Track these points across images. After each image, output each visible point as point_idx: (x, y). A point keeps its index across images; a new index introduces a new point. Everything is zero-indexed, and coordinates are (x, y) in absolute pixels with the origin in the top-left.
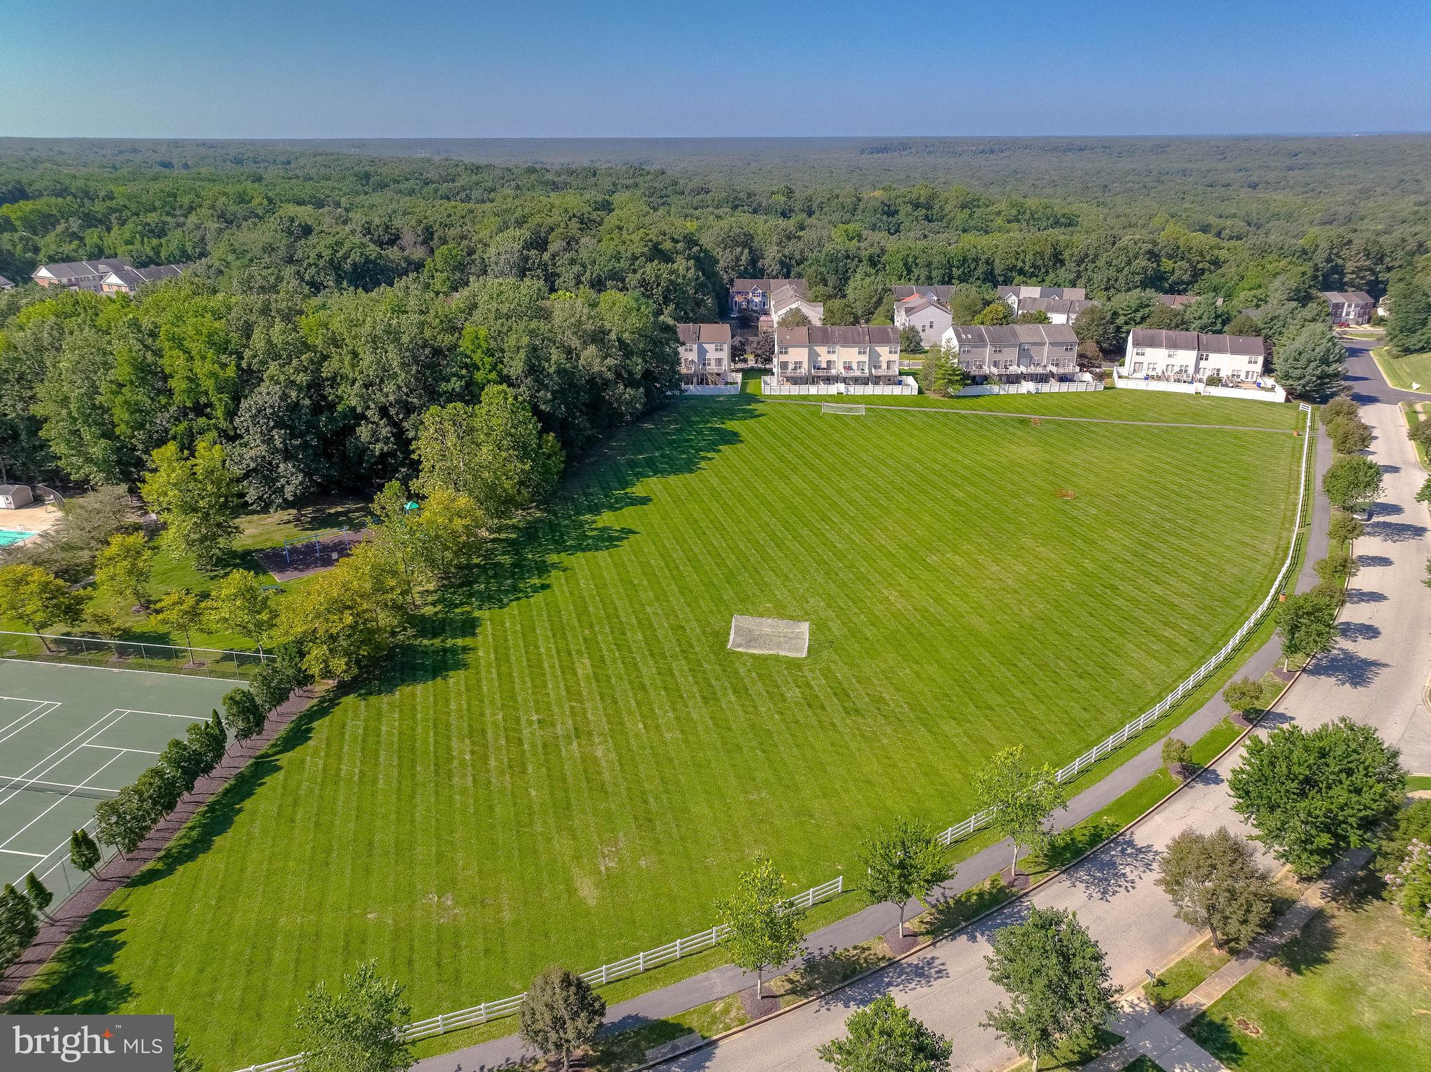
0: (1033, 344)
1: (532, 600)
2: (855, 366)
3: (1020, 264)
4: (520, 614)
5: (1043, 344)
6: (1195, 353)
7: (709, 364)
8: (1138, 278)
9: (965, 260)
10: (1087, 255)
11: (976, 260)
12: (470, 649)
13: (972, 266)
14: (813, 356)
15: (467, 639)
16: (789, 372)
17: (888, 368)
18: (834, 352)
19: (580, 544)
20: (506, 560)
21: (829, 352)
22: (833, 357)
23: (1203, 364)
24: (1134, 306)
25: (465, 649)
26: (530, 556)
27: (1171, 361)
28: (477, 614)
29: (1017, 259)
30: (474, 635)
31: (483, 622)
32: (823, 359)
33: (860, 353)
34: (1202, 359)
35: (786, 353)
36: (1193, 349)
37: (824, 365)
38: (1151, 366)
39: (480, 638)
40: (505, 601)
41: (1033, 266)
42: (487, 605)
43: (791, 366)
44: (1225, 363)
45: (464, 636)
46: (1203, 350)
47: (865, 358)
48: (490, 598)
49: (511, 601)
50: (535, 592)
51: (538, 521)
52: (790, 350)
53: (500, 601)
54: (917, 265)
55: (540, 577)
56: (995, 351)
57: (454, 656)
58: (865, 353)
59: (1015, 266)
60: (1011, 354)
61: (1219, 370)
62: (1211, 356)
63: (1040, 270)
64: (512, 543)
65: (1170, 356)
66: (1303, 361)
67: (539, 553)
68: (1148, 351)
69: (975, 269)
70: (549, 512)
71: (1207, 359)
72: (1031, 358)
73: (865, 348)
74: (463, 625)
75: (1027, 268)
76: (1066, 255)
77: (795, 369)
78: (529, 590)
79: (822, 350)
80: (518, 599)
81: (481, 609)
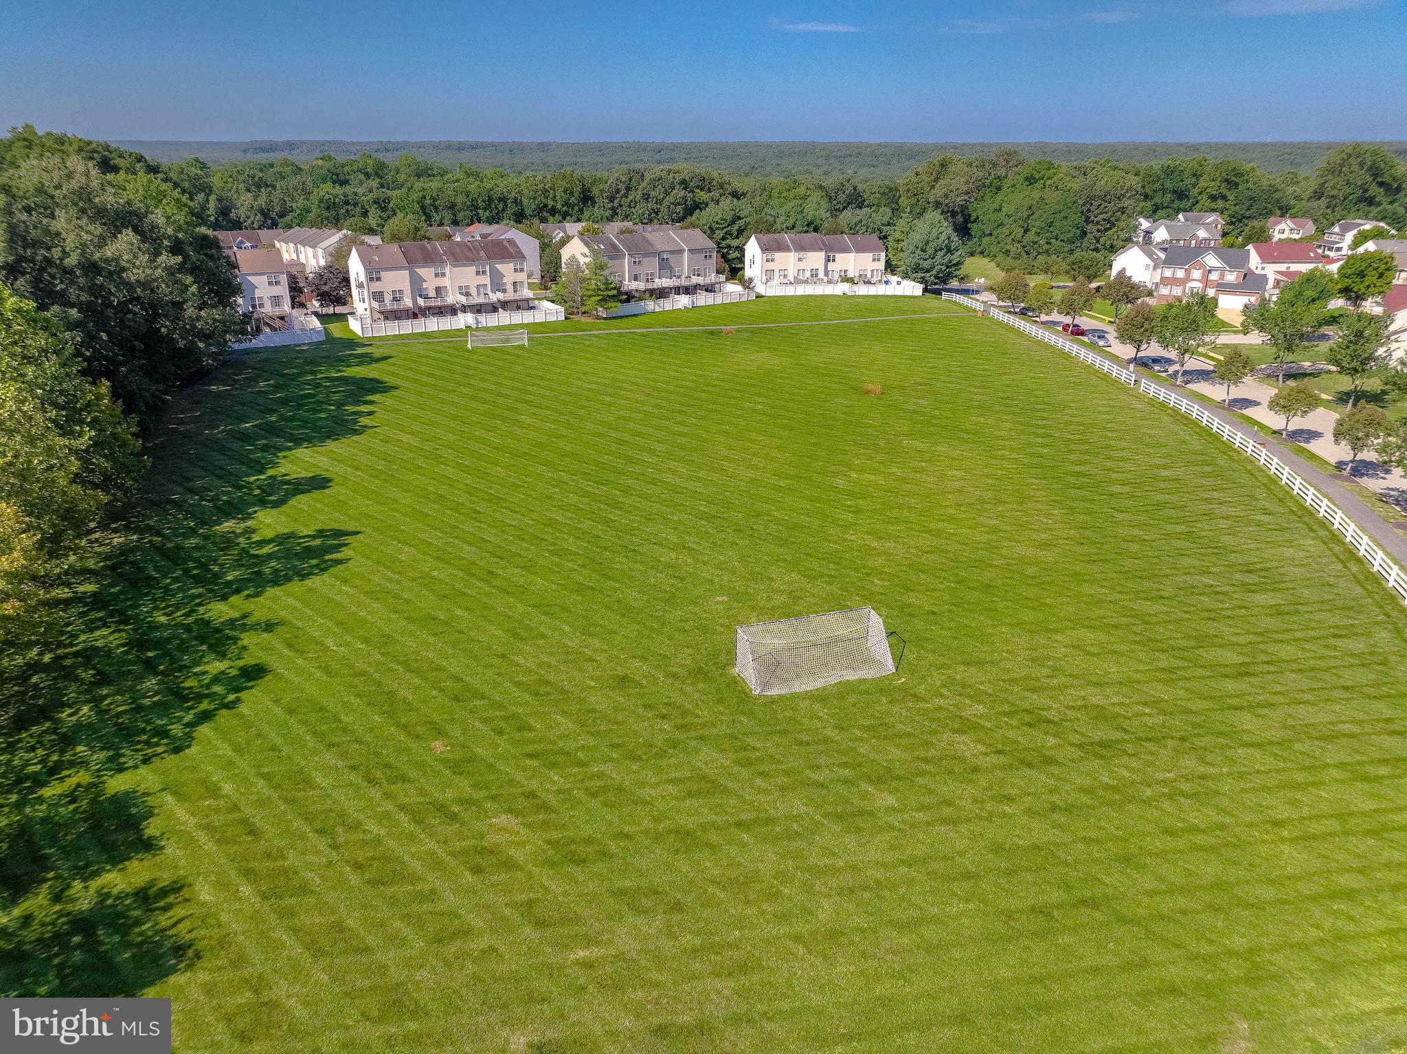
0: (672, 252)
1: (243, 709)
2: (473, 291)
3: (551, 203)
4: (238, 750)
5: (681, 251)
6: (822, 255)
7: (261, 306)
8: (679, 209)
9: (490, 199)
10: (618, 191)
11: (503, 199)
12: (164, 893)
13: (501, 206)
14: (416, 283)
15: (133, 865)
16: (388, 304)
17: (515, 291)
18: (443, 275)
19: (259, 573)
20: (108, 638)
21: (437, 275)
22: (440, 282)
23: (831, 266)
24: (729, 218)
25: (147, 897)
26: (163, 619)
27: (802, 265)
28: (116, 784)
29: (547, 198)
30: (148, 846)
31: (151, 801)
32: (430, 286)
33: (478, 273)
34: (829, 260)
35: (379, 279)
36: (821, 250)
37: (432, 293)
38: (782, 273)
39: (172, 850)
40: (176, 730)
41: (566, 204)
42: (129, 756)
43: (388, 298)
44: (852, 262)
45: (116, 858)
46: (831, 251)
47: (486, 280)
48: (128, 734)
49: (192, 725)
50: (237, 690)
51: (125, 550)
52: (383, 274)
53: (162, 733)
54: (436, 208)
55: (223, 655)
56: (635, 262)
57: (124, 930)
58: (484, 273)
59: (545, 206)
60: (651, 265)
61: (846, 271)
62: (838, 256)
63: (573, 209)
64: (97, 601)
65: (800, 260)
66: (930, 251)
67: (177, 607)
68: (778, 256)
69: (503, 210)
70: (136, 530)
71: (834, 260)
72: (671, 268)
73: (484, 266)
74: (95, 827)
75: (559, 206)
76: (595, 191)
77: (395, 299)
78: (217, 689)
79: (426, 272)
80: (206, 716)
81: (121, 769)
